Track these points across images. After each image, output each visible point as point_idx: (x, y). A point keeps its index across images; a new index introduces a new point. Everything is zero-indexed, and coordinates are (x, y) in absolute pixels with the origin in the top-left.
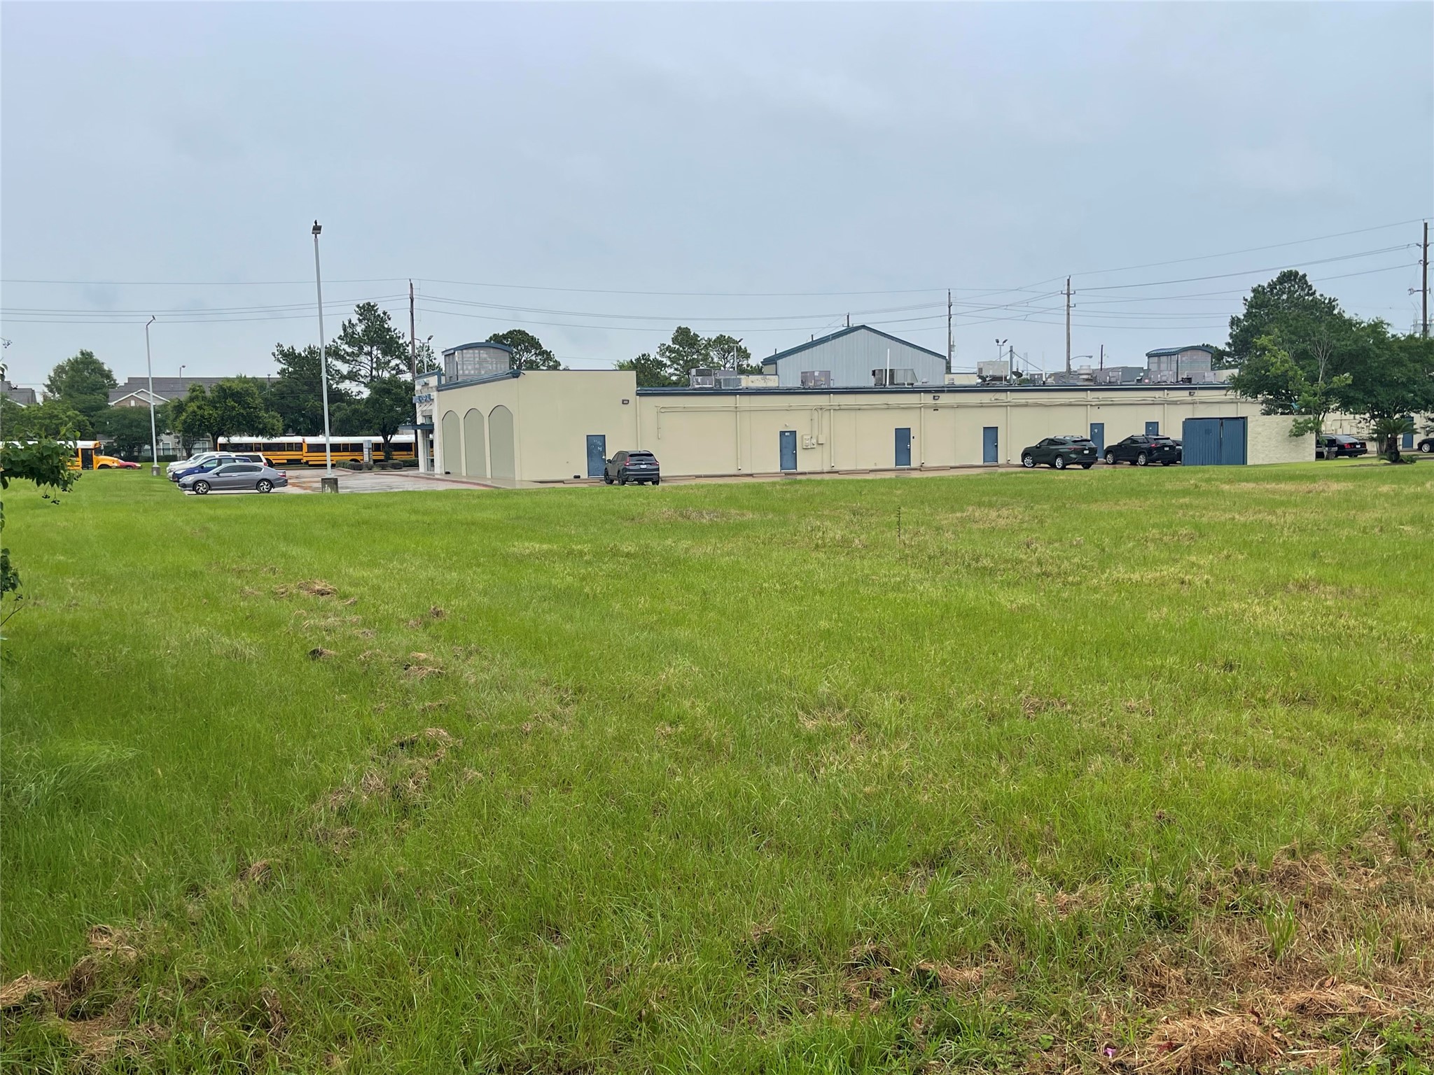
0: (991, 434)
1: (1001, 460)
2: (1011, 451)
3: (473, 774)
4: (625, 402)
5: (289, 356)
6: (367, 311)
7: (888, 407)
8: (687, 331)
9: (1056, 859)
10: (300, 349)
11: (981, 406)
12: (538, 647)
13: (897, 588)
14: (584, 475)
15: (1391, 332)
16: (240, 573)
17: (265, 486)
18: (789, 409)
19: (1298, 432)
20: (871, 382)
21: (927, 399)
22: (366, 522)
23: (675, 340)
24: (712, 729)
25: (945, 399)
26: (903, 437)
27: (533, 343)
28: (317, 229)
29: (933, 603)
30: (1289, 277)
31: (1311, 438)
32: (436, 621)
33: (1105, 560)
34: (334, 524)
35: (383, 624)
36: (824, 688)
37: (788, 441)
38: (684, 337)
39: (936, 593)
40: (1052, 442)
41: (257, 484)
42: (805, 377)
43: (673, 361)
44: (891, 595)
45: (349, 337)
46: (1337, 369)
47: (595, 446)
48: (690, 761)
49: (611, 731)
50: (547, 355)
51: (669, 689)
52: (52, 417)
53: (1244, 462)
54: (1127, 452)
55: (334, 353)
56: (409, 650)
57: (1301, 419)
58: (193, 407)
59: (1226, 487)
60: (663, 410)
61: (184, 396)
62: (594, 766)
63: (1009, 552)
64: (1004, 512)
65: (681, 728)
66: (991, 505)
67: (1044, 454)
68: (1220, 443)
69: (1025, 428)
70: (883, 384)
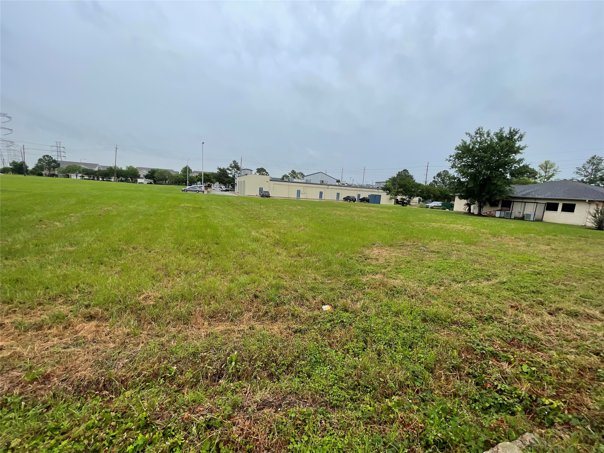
0: (338, 194)
1: (340, 199)
2: (341, 198)
4: (267, 182)
5: (220, 169)
6: (234, 162)
7: (319, 187)
8: (294, 171)
10: (222, 168)
11: (337, 189)
14: (258, 195)
15: (416, 181)
17: (197, 192)
18: (299, 186)
19: (391, 199)
20: (319, 183)
21: (326, 186)
23: (292, 172)
25: (330, 187)
26: (321, 193)
27: (265, 171)
28: (203, 143)
30: (405, 170)
31: (393, 200)
37: (299, 192)
38: (293, 172)
40: (348, 197)
41: (196, 191)
42: (307, 180)
43: (291, 176)
45: (231, 166)
46: (400, 188)
47: (261, 190)
50: (267, 173)
52: (178, 177)
53: (380, 203)
54: (363, 200)
55: (228, 169)
57: (391, 196)
58: (199, 177)
60: (274, 184)
61: (198, 175)
67: (347, 199)
68: (376, 199)
69: (345, 193)
70: (322, 183)
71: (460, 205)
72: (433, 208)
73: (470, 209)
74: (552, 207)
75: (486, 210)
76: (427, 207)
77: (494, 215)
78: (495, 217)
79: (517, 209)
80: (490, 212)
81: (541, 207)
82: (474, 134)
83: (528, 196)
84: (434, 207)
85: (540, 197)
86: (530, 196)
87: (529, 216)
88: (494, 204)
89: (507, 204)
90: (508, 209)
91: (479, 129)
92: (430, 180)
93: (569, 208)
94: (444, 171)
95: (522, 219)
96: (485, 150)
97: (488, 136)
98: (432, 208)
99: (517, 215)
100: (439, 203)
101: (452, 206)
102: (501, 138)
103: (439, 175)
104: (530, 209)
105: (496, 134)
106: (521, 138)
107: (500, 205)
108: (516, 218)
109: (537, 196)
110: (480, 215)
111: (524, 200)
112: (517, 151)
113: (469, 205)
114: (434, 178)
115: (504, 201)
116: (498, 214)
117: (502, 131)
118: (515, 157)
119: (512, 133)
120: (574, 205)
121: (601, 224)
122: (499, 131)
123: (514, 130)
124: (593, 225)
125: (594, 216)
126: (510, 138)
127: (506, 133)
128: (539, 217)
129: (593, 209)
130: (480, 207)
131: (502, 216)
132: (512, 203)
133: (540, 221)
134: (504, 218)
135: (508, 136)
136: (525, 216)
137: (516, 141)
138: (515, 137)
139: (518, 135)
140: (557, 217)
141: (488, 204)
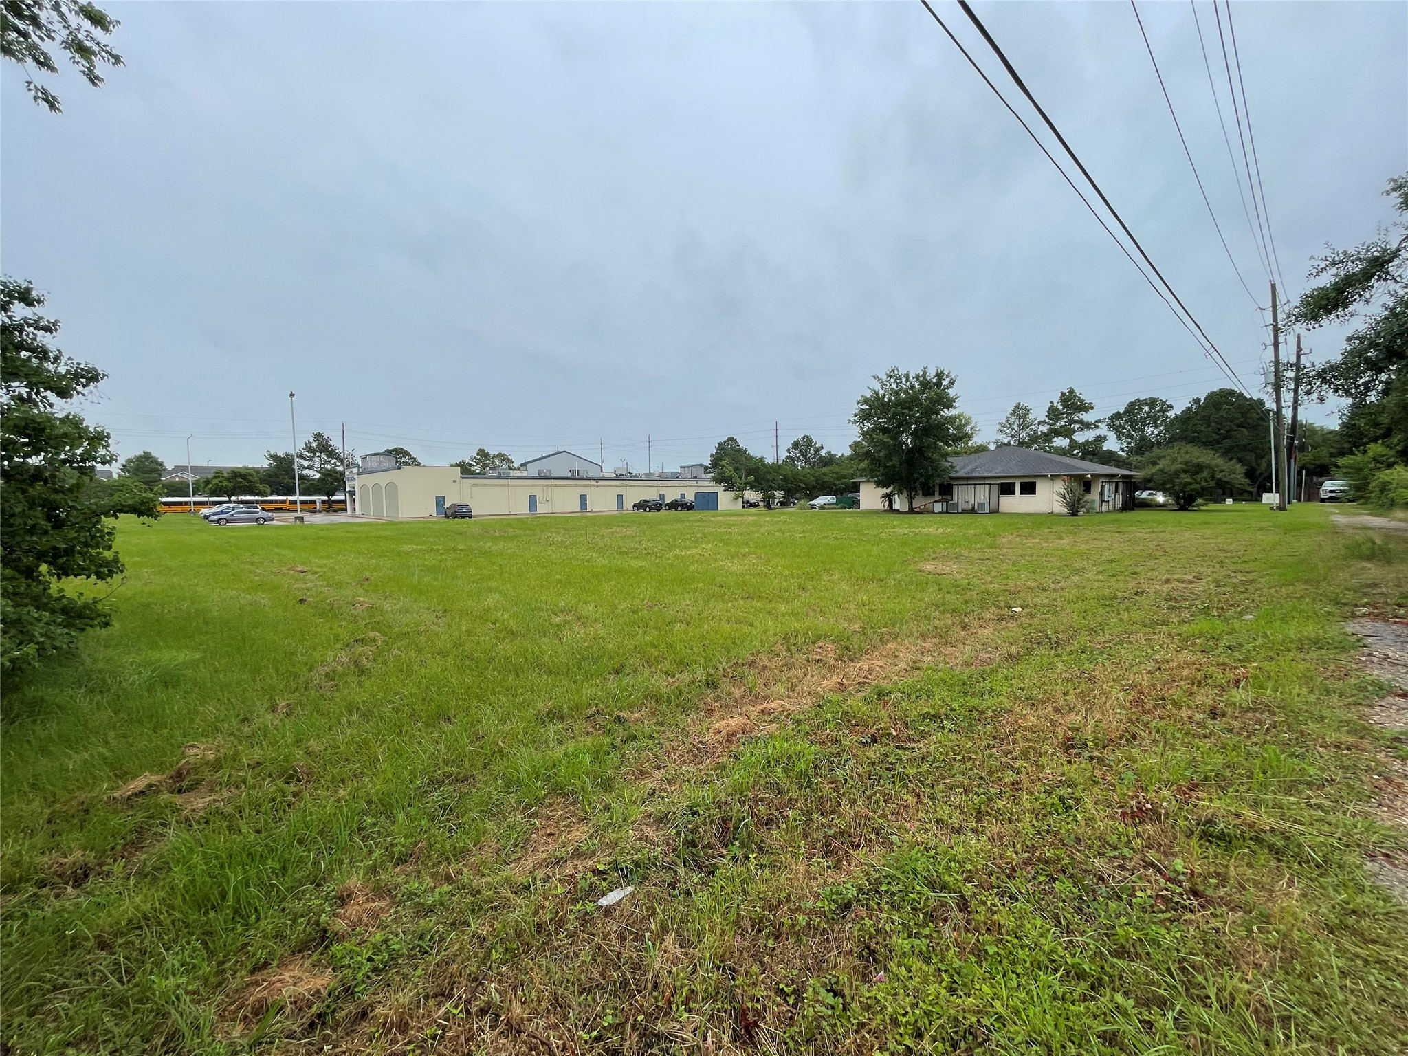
0: (620, 497)
1: (624, 508)
2: (628, 505)
3: (396, 652)
4: (455, 481)
5: (274, 457)
6: (318, 436)
7: (577, 486)
8: (484, 451)
9: (666, 665)
10: (281, 454)
11: (616, 486)
12: (421, 592)
13: (588, 561)
14: (434, 514)
16: (252, 564)
17: (261, 521)
18: (533, 486)
19: (736, 498)
20: (569, 475)
21: (594, 482)
22: (322, 538)
23: (478, 455)
24: (513, 625)
25: (601, 483)
26: (583, 498)
27: (407, 454)
28: (292, 395)
29: (604, 566)
30: (731, 439)
31: (741, 500)
32: (367, 583)
33: (670, 548)
34: (305, 539)
35: (340, 586)
36: (562, 604)
37: (533, 500)
38: (482, 453)
39: (605, 562)
40: (645, 501)
42: (539, 472)
43: (477, 463)
45: (309, 449)
46: (748, 475)
47: (440, 501)
48: (504, 639)
49: (464, 628)
50: (414, 460)
51: (490, 608)
53: (718, 509)
54: (673, 505)
56: (354, 597)
57: (736, 493)
58: (215, 481)
59: (712, 519)
60: (473, 485)
61: (210, 476)
62: (457, 645)
64: (629, 529)
65: (498, 625)
66: (623, 526)
67: (642, 506)
68: (708, 502)
69: (634, 495)
70: (575, 476)
71: (871, 496)
72: (825, 509)
73: (891, 505)
74: (1007, 489)
75: (919, 502)
76: (812, 507)
77: (930, 509)
78: (933, 512)
79: (965, 496)
80: (925, 505)
81: (996, 490)
82: (884, 378)
83: (974, 475)
84: (827, 506)
85: (990, 475)
86: (977, 475)
87: (981, 505)
88: (928, 492)
89: (946, 490)
90: (949, 498)
91: (893, 370)
92: (783, 455)
93: (1029, 489)
94: (804, 438)
95: (973, 511)
96: (899, 403)
97: (907, 380)
98: (822, 508)
99: (962, 506)
100: (831, 499)
101: (855, 503)
102: (925, 384)
103: (796, 445)
104: (982, 495)
105: (917, 377)
106: (953, 383)
107: (937, 493)
108: (964, 512)
109: (986, 475)
110: (911, 511)
111: (970, 480)
112: (949, 404)
113: (888, 497)
114: (788, 451)
115: (941, 486)
116: (938, 507)
117: (925, 372)
118: (947, 413)
119: (940, 375)
120: (1034, 484)
121: (1074, 508)
122: (921, 373)
123: (942, 372)
124: (1065, 511)
125: (1064, 498)
126: (938, 384)
127: (931, 375)
128: (994, 506)
129: (1059, 486)
130: (911, 499)
131: (945, 510)
132: (955, 488)
133: (995, 511)
134: (947, 512)
135: (934, 380)
136: (976, 507)
137: (946, 387)
138: (945, 383)
139: (948, 380)
140: (1016, 503)
141: (920, 492)
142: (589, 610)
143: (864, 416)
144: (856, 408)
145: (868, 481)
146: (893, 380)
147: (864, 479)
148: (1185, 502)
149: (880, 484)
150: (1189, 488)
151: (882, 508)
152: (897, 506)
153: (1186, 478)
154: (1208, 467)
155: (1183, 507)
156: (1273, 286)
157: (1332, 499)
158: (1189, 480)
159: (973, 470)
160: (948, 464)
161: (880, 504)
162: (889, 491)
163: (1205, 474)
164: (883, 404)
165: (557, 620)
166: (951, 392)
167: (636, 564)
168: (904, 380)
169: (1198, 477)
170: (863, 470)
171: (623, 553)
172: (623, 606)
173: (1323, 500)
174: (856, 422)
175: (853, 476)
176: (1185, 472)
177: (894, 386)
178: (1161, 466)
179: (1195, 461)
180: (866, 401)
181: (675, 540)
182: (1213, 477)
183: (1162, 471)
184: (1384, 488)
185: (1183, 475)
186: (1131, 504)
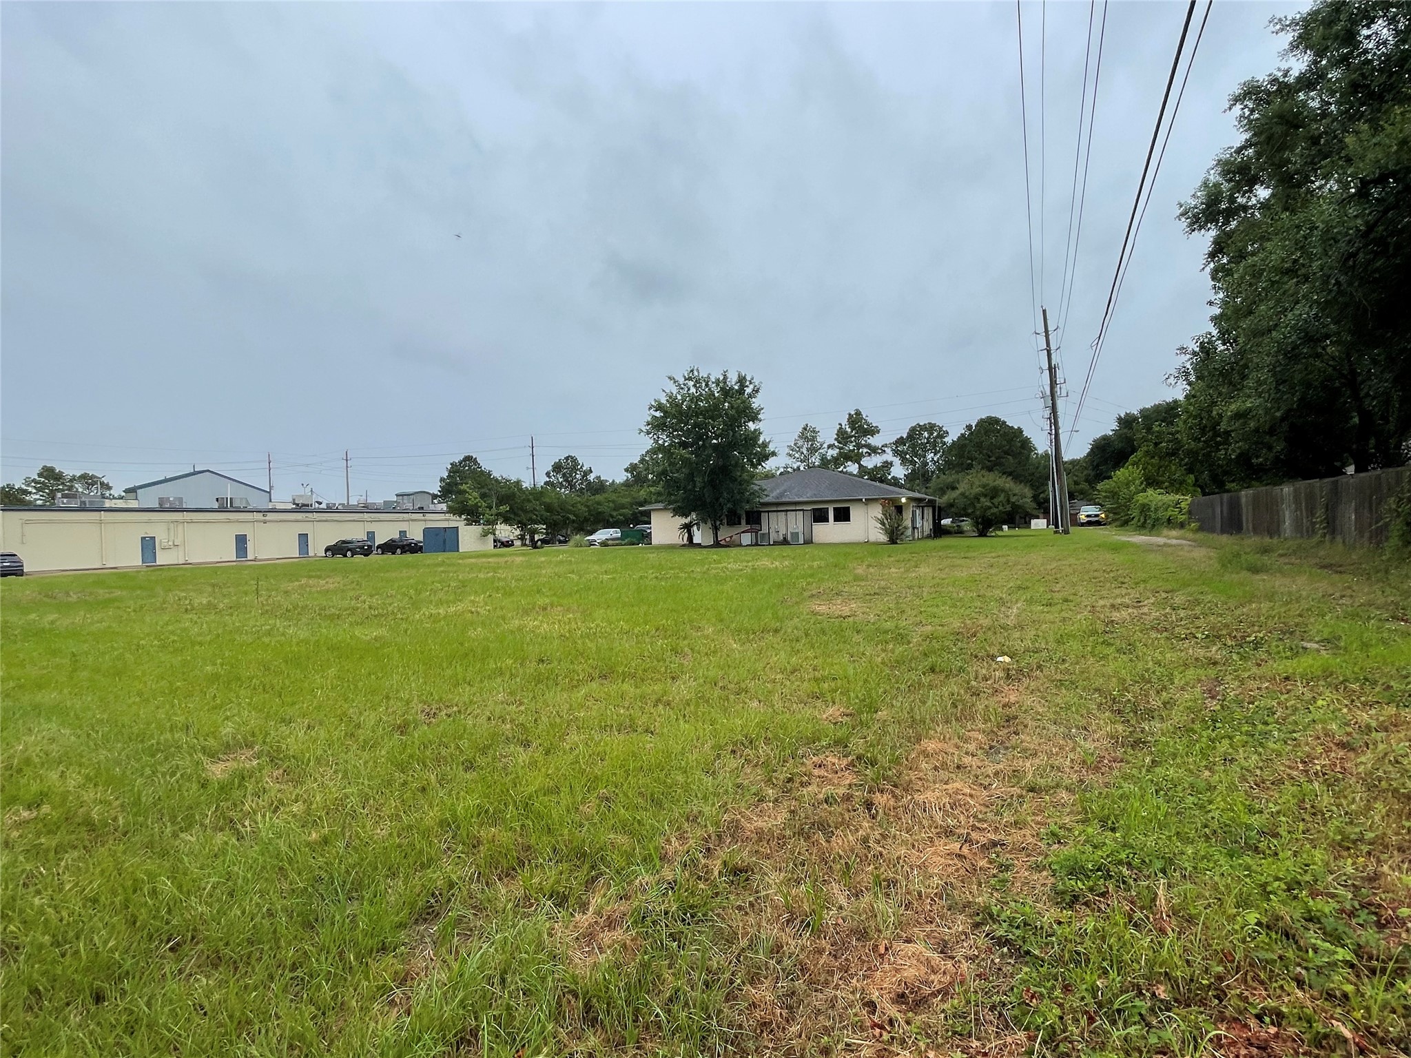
0: (303, 538)
1: (311, 553)
2: (317, 548)
7: (229, 521)
11: (296, 521)
13: (269, 633)
18: (148, 522)
19: (485, 534)
20: (216, 506)
21: (259, 516)
23: (40, 475)
25: (270, 516)
26: (241, 541)
29: (307, 642)
30: (468, 458)
31: (491, 537)
33: (416, 605)
36: (227, 730)
37: (148, 545)
38: (50, 474)
39: (303, 634)
40: (344, 542)
42: (161, 501)
43: (38, 490)
44: (266, 640)
46: (501, 503)
53: (459, 550)
54: (389, 547)
57: (486, 528)
59: (461, 561)
60: (28, 522)
63: (346, 603)
64: (331, 581)
65: (45, 809)
66: (319, 577)
67: (339, 549)
68: (444, 541)
69: (325, 535)
70: (225, 506)
71: (665, 528)
72: (607, 545)
73: (690, 538)
74: (820, 517)
75: (725, 533)
76: (591, 543)
77: (738, 542)
78: (740, 545)
79: (777, 525)
80: (731, 537)
81: (809, 515)
82: (682, 381)
83: (784, 500)
84: (610, 542)
85: (801, 499)
86: (787, 500)
87: (795, 535)
88: (733, 520)
89: (754, 519)
90: (758, 527)
92: (542, 480)
93: (843, 515)
94: (567, 458)
95: (785, 542)
96: (698, 412)
97: (707, 385)
98: (604, 544)
99: (773, 537)
100: (614, 533)
101: (646, 537)
102: (726, 392)
103: (557, 467)
104: (795, 523)
105: (717, 382)
106: (757, 391)
107: (743, 522)
108: (776, 543)
109: (796, 499)
110: (717, 544)
111: (781, 506)
112: (754, 417)
113: (687, 527)
114: (548, 474)
115: (748, 513)
116: (746, 539)
117: (725, 377)
118: (752, 426)
119: (742, 380)
120: (848, 509)
121: (894, 536)
122: (721, 378)
123: (745, 378)
124: (883, 538)
125: (883, 524)
126: (741, 391)
127: (733, 380)
128: (807, 536)
129: (877, 511)
130: (716, 529)
131: (754, 541)
132: (764, 516)
133: (808, 542)
134: (757, 544)
135: (736, 387)
136: (789, 538)
137: (750, 396)
138: (748, 390)
139: (751, 387)
140: (829, 532)
141: (725, 521)
142: (295, 739)
143: (657, 426)
144: (647, 415)
145: (665, 509)
146: (691, 383)
147: (660, 506)
148: (985, 526)
149: (680, 511)
150: (989, 513)
151: (681, 542)
152: (697, 540)
153: (985, 502)
154: (1003, 491)
155: (982, 534)
156: (1044, 311)
157: (1089, 523)
158: (988, 504)
159: (782, 495)
160: (756, 488)
161: (677, 537)
162: (687, 520)
163: (1002, 498)
164: (681, 412)
165: (218, 771)
166: (756, 403)
167: (367, 633)
168: (704, 384)
169: (996, 501)
170: (659, 494)
171: (331, 618)
172: (370, 718)
173: (1082, 525)
174: (648, 433)
175: (645, 503)
176: (985, 496)
177: (693, 390)
178: (961, 490)
179: (992, 484)
180: (659, 407)
181: (418, 592)
182: (1008, 501)
183: (963, 494)
184: (1145, 509)
185: (982, 499)
186: (939, 531)
